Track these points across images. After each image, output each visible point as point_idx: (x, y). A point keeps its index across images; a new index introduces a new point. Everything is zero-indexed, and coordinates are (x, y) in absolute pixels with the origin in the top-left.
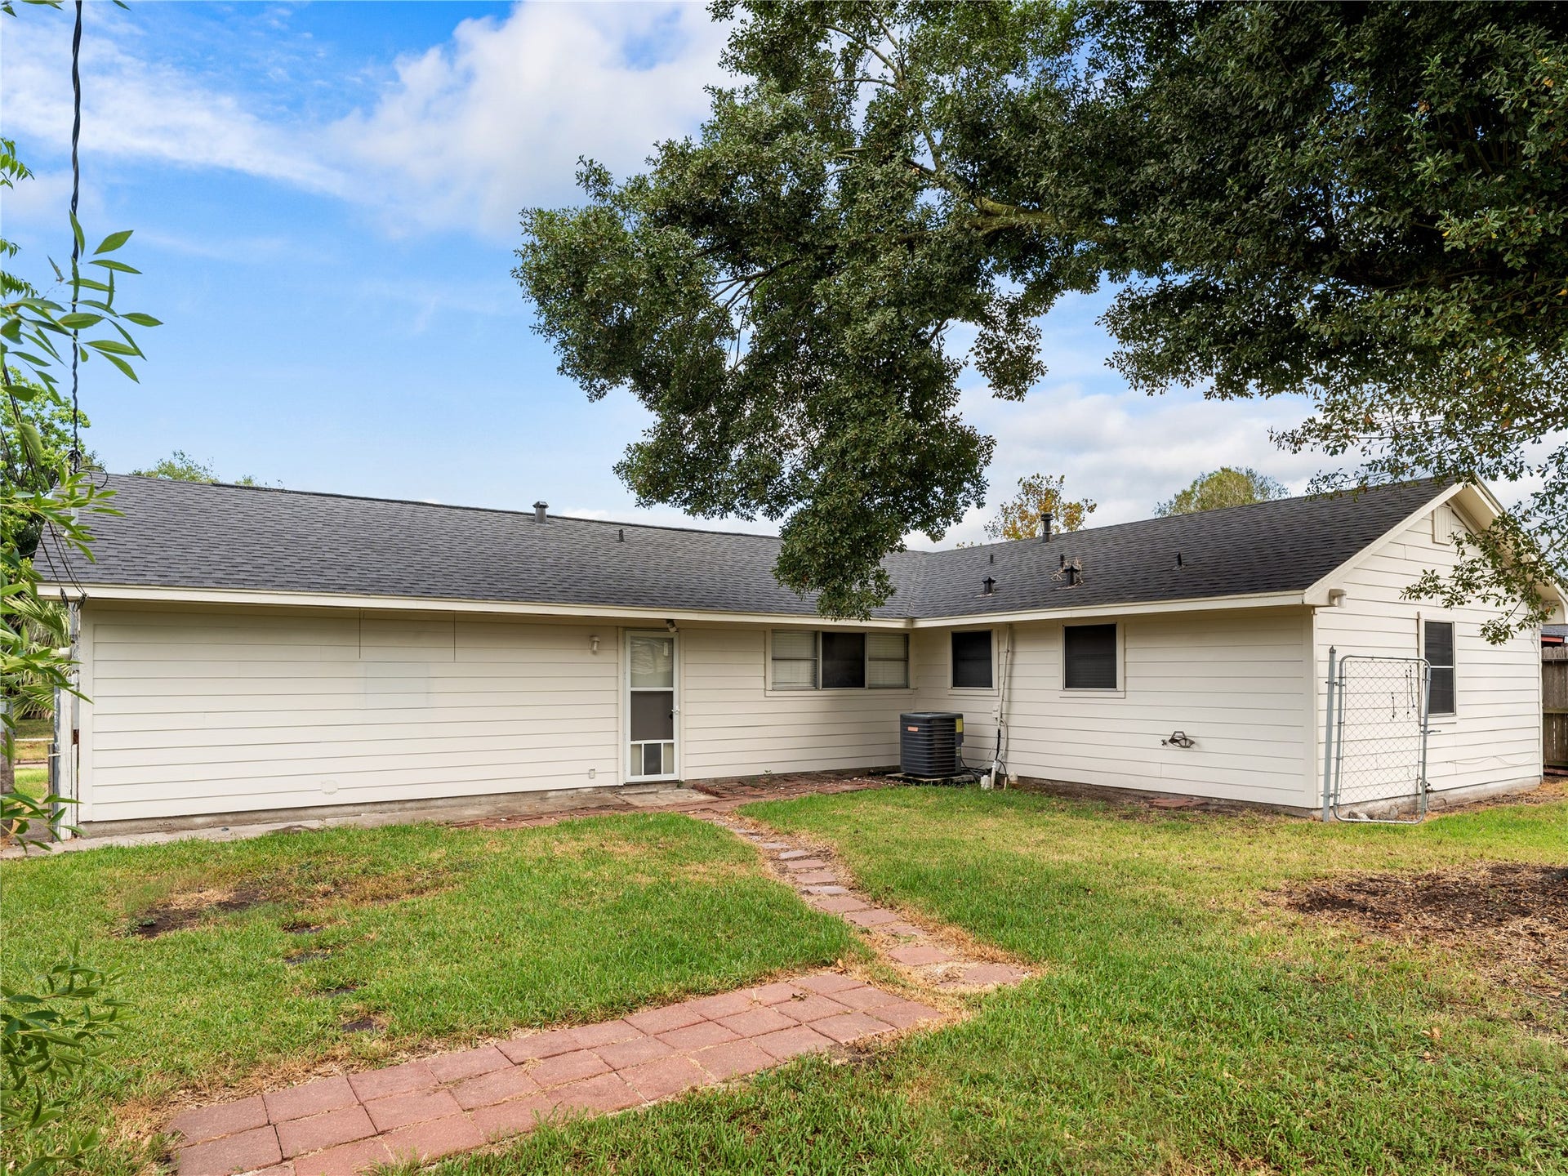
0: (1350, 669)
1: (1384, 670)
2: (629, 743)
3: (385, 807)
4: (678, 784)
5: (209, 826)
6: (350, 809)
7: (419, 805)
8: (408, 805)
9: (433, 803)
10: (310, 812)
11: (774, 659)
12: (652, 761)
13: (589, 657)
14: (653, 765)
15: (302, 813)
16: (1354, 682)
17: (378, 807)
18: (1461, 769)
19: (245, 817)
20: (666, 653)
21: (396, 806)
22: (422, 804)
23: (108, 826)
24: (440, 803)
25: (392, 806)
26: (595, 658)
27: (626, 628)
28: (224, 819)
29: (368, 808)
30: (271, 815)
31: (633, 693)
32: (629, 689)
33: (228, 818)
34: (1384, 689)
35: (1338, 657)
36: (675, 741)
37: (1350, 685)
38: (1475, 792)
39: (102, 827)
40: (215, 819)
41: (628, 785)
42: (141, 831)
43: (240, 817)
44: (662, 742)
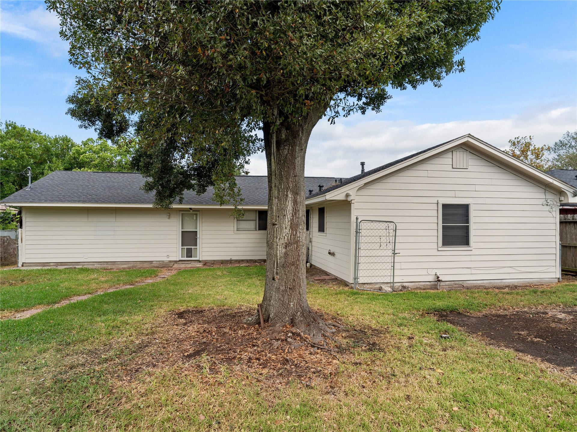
0: (363, 226)
1: (377, 226)
2: (181, 247)
3: (102, 263)
4: (199, 261)
5: (54, 265)
6: (92, 263)
7: (112, 263)
8: (109, 263)
9: (116, 263)
10: (81, 263)
11: (237, 220)
12: (189, 253)
13: (167, 220)
14: (189, 255)
15: (79, 263)
16: (365, 231)
17: (100, 263)
18: (474, 271)
19: (63, 264)
20: (195, 218)
21: (105, 263)
22: (113, 263)
23: (30, 264)
24: (118, 263)
25: (104, 263)
26: (169, 220)
27: (180, 211)
28: (58, 264)
29: (97, 263)
30: (70, 264)
31: (182, 231)
32: (181, 230)
33: (59, 264)
34: (377, 234)
35: (359, 221)
36: (198, 247)
37: (363, 233)
38: (490, 283)
39: (28, 264)
40: (54, 264)
41: (180, 261)
42: (37, 266)
43: (62, 264)
44: (193, 247)
